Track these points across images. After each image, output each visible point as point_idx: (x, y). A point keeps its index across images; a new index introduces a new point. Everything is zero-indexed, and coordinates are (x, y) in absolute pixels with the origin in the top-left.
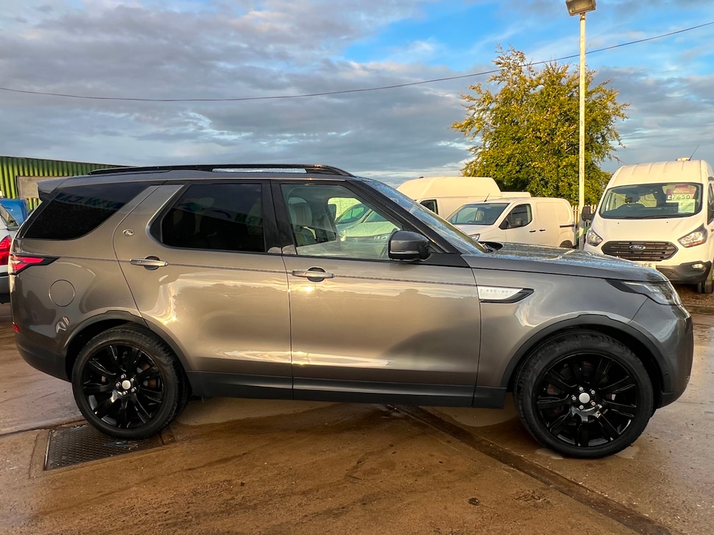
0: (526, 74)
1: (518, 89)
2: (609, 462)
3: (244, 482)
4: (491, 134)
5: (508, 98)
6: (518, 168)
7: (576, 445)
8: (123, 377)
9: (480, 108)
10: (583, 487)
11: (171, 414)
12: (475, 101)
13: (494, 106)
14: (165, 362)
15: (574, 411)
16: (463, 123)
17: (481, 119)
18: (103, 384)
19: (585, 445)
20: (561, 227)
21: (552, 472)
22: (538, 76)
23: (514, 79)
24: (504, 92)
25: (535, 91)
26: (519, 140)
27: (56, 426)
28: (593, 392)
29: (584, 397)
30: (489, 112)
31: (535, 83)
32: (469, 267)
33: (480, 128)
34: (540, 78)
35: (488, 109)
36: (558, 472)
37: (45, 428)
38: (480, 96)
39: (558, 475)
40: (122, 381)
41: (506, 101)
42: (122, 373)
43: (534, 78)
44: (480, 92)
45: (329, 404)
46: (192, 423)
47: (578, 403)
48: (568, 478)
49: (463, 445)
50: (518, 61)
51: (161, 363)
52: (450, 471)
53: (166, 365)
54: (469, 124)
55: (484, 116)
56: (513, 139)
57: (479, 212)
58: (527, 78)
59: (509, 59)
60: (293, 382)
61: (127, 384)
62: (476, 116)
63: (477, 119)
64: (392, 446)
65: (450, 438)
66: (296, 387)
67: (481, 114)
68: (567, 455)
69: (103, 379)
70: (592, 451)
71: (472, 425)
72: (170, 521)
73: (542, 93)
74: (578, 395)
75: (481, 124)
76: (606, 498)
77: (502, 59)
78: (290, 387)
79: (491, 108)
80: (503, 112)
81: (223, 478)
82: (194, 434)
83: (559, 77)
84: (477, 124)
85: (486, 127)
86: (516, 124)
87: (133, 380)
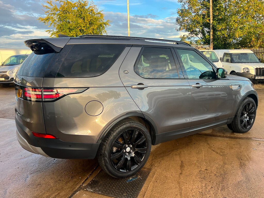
5: (65, 11)
9: (52, 13)
10: (258, 138)
12: (50, 9)
16: (45, 19)
17: (52, 18)
19: (247, 128)
24: (63, 7)
28: (247, 113)
31: (74, 6)
32: (229, 80)
34: (75, 4)
35: (55, 14)
36: (249, 137)
38: (52, 7)
44: (52, 5)
47: (245, 117)
54: (47, 19)
55: (54, 17)
60: (189, 129)
62: (49, 16)
66: (190, 131)
67: (52, 16)
75: (53, 20)
80: (63, 17)
83: (85, 5)
84: (51, 20)
85: (55, 22)
86: (69, 22)
87: (131, 146)
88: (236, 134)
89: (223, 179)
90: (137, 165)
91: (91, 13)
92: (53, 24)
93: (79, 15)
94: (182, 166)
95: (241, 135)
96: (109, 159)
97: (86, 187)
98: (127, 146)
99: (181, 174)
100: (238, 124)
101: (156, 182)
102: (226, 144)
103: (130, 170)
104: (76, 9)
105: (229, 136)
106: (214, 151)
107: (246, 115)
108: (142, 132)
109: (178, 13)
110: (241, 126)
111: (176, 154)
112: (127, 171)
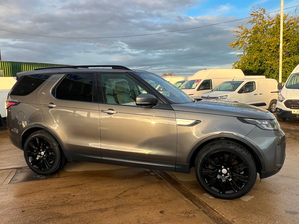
0: (266, 19)
1: (261, 26)
2: (234, 202)
3: (75, 195)
4: (247, 48)
6: (259, 64)
7: (220, 192)
8: (41, 150)
9: (242, 36)
10: (215, 211)
11: (57, 166)
12: (240, 33)
13: (249, 35)
14: (55, 145)
15: (219, 177)
16: (234, 44)
18: (35, 152)
19: (224, 193)
20: (271, 92)
21: (205, 203)
22: (272, 20)
23: (260, 22)
25: (270, 27)
26: (261, 51)
27: (21, 168)
28: (228, 169)
29: (224, 171)
30: (247, 38)
31: (271, 23)
32: (173, 110)
33: (242, 46)
34: (273, 21)
36: (208, 204)
37: (16, 168)
38: (242, 31)
39: (207, 205)
40: (41, 152)
41: (255, 32)
42: (41, 149)
43: (270, 21)
44: (242, 28)
45: (126, 167)
46: (69, 171)
47: (221, 174)
48: (211, 206)
49: (174, 189)
50: (262, 13)
51: (54, 145)
52: (160, 199)
53: (56, 147)
54: (237, 44)
55: (244, 40)
56: (258, 50)
57: (231, 85)
58: (267, 21)
59: (257, 12)
60: (102, 156)
61: (43, 153)
62: (240, 40)
63: (241, 42)
64: (142, 186)
65: (169, 184)
66: (103, 158)
68: (216, 197)
69: (35, 151)
70: (227, 196)
71: (182, 180)
72: (39, 207)
73: (274, 28)
74: (221, 169)
75: (243, 44)
76: (223, 217)
77: (254, 12)
78: (100, 158)
79: (248, 36)
80: (254, 38)
81: (68, 192)
82: (68, 175)
84: (240, 44)
87: (45, 152)
99: (58, 188)
110: (207, 183)
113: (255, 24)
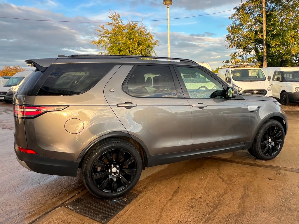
0: (121, 24)
3: (199, 197)
4: (109, 47)
5: (115, 33)
7: (269, 156)
9: (104, 36)
10: (283, 167)
12: (102, 33)
13: (110, 35)
16: (97, 42)
17: (104, 41)
21: (269, 165)
23: (117, 25)
24: (114, 30)
25: (124, 32)
28: (272, 138)
30: (107, 38)
31: (125, 28)
34: (126, 26)
35: (107, 37)
36: (271, 165)
38: (104, 31)
40: (112, 168)
43: (124, 26)
44: (104, 29)
47: (269, 142)
48: (276, 166)
50: (117, 18)
54: (99, 42)
55: (106, 39)
56: (119, 50)
59: (114, 16)
61: (115, 169)
62: (102, 39)
67: (104, 38)
70: (272, 157)
71: (227, 157)
73: (128, 32)
75: (105, 43)
77: (112, 16)
78: (190, 154)
80: (114, 39)
81: (189, 198)
83: (135, 27)
84: (103, 43)
85: (106, 44)
86: (119, 44)
87: (118, 166)
88: (258, 161)
89: (214, 209)
90: (125, 187)
91: (140, 34)
92: (104, 46)
93: (129, 37)
94: (176, 192)
95: (263, 162)
96: (91, 178)
97: (68, 204)
98: (113, 166)
99: (170, 200)
100: (259, 149)
101: (140, 206)
102: (239, 171)
103: (116, 191)
104: (126, 31)
105: (249, 163)
106: (221, 178)
107: (270, 140)
108: (130, 153)
109: (228, 29)
110: (263, 152)
111: (177, 179)
112: (112, 192)
113: (113, 27)
